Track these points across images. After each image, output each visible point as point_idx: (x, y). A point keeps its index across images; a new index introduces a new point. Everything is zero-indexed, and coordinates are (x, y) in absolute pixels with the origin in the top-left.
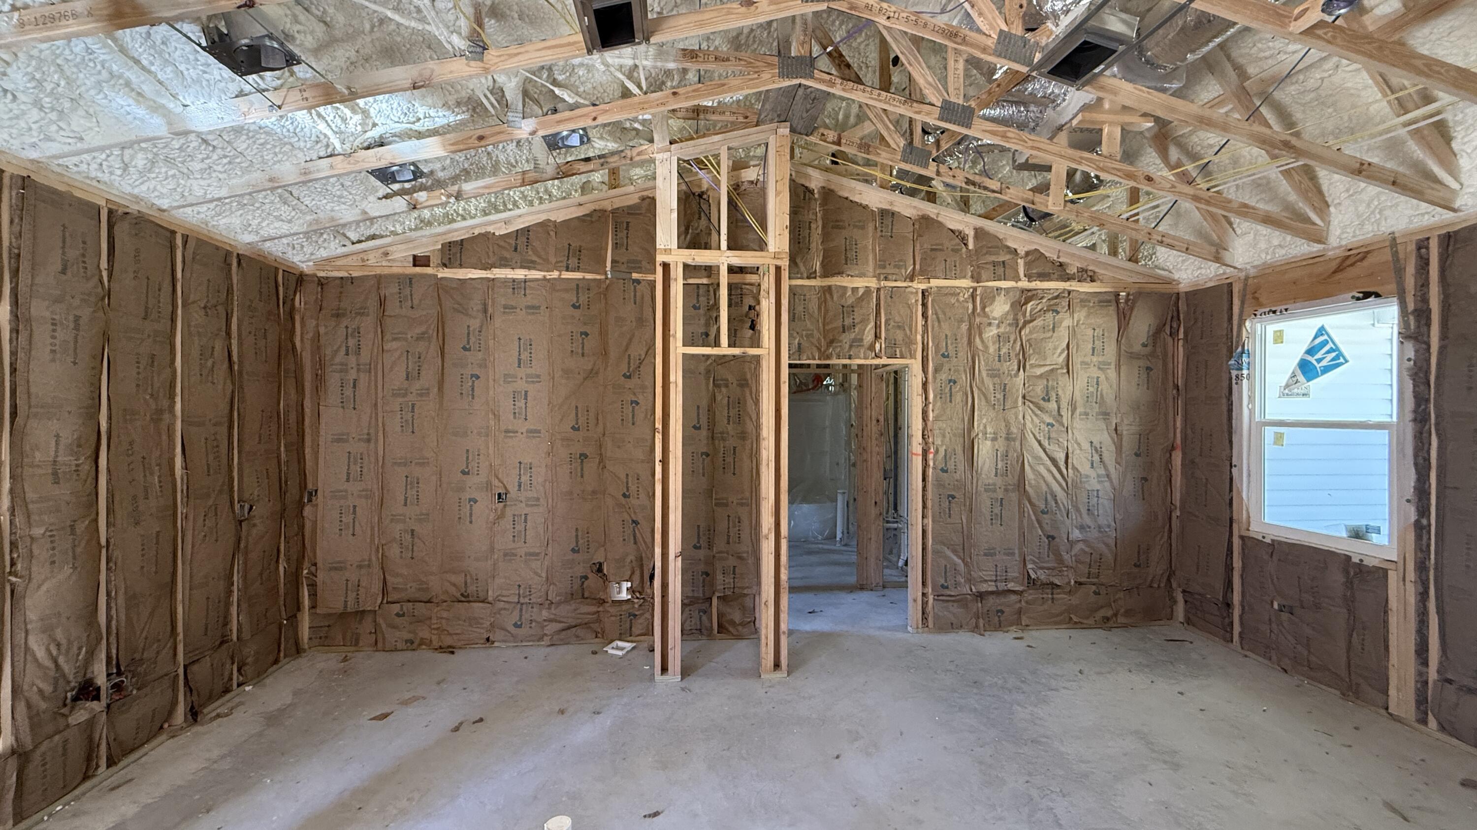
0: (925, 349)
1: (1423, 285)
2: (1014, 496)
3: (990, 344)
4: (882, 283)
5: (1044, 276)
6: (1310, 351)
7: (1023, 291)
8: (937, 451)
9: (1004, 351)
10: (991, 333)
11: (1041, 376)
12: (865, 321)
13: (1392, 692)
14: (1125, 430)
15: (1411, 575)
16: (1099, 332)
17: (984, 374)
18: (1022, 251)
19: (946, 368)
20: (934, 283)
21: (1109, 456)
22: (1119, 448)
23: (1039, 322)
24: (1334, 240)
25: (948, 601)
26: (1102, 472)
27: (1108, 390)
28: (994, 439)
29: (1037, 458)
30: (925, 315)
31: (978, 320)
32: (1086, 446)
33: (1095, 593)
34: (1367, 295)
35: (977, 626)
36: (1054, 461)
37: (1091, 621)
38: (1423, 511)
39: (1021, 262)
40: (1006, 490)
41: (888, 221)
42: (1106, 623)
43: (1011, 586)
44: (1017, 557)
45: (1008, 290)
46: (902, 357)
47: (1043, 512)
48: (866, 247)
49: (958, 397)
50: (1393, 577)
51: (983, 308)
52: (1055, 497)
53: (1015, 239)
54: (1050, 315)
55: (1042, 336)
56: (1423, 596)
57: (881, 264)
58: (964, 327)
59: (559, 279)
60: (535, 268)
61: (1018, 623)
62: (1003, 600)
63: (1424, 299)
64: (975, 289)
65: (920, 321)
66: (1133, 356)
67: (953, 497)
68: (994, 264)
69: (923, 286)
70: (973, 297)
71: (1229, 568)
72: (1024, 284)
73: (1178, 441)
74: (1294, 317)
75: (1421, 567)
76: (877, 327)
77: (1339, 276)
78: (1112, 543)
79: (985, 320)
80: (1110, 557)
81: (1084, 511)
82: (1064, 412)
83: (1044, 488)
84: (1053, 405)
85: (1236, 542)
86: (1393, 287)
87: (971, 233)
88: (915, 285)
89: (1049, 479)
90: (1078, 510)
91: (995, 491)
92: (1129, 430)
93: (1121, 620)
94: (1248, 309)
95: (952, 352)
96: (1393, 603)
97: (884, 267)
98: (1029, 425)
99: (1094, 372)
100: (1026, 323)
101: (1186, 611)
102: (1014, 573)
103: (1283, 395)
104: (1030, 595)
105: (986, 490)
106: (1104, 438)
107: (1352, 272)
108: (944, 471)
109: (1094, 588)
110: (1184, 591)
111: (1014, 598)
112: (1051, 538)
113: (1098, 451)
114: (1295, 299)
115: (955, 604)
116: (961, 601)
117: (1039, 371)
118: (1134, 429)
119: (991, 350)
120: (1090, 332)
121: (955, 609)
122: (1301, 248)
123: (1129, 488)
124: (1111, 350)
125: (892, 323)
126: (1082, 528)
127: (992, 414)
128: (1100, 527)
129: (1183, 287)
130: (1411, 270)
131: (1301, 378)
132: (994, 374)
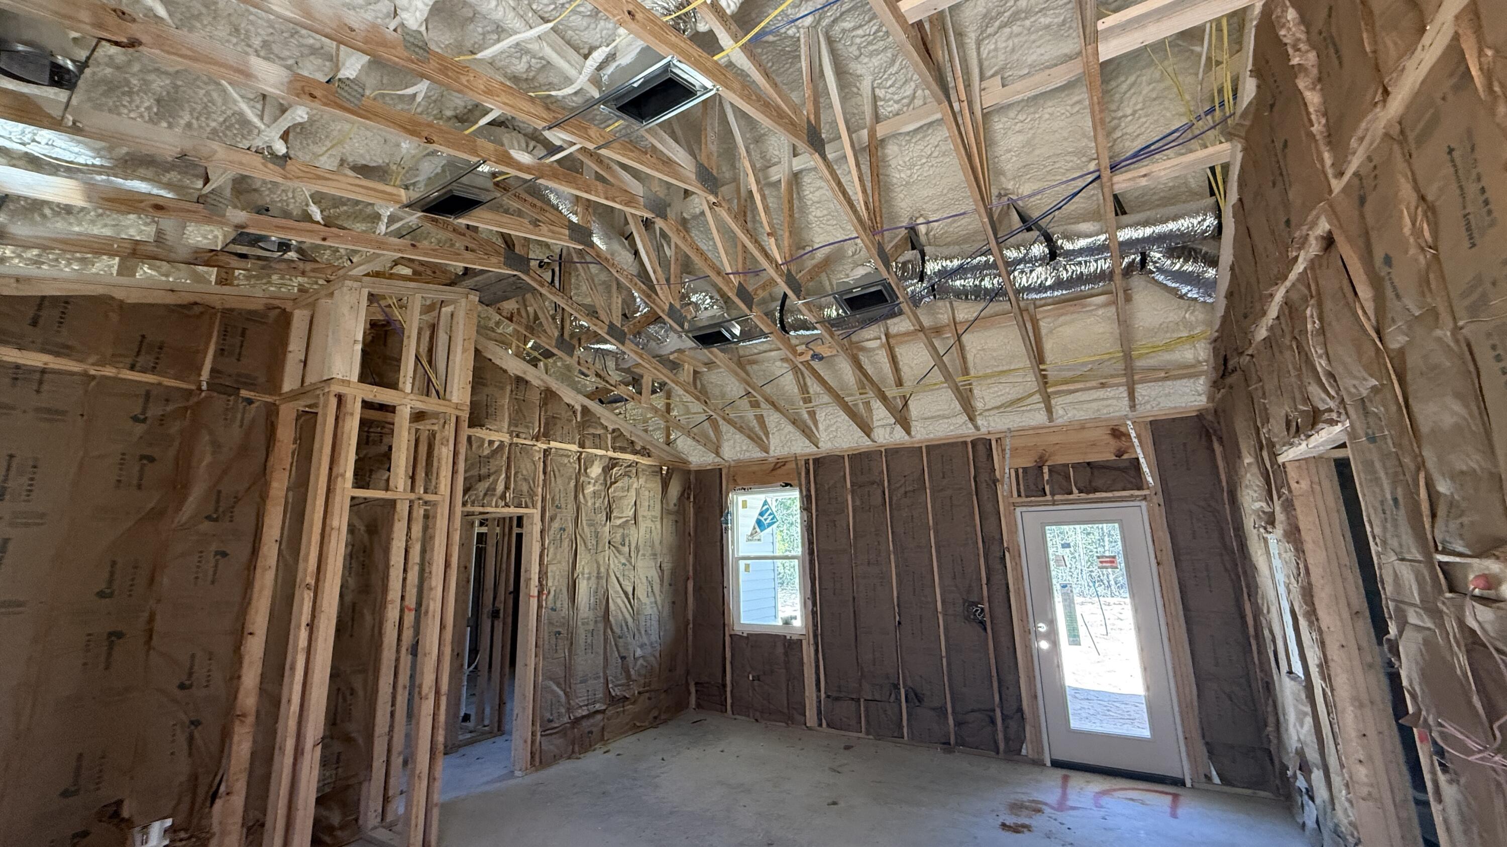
0: (544, 500)
1: (808, 482)
2: (601, 626)
3: (588, 498)
4: (515, 440)
5: (623, 450)
6: (761, 514)
7: (611, 458)
8: (549, 593)
9: (597, 505)
10: (589, 489)
11: (619, 526)
12: (498, 472)
13: (807, 713)
14: (664, 565)
15: (812, 641)
16: (652, 494)
17: (584, 522)
18: (610, 428)
19: (558, 518)
20: (553, 444)
21: (657, 588)
22: (662, 580)
23: (619, 484)
24: (772, 453)
25: (551, 734)
26: (653, 599)
27: (657, 539)
28: (589, 579)
29: (617, 592)
30: (545, 473)
31: (582, 478)
32: (644, 580)
33: (649, 699)
34: (787, 485)
35: (573, 752)
36: (626, 593)
37: (647, 724)
38: (814, 604)
39: (609, 436)
40: (596, 622)
41: (522, 387)
42: (656, 722)
43: (598, 706)
44: (602, 680)
45: (601, 456)
46: (527, 507)
47: (620, 637)
48: (503, 406)
49: (566, 543)
50: (804, 643)
51: (586, 470)
52: (626, 623)
53: (607, 419)
54: (626, 478)
55: (622, 494)
56: (817, 651)
57: (513, 422)
58: (573, 483)
59: (115, 379)
60: (68, 356)
61: (602, 739)
62: (592, 721)
63: (809, 490)
64: (581, 453)
65: (542, 477)
66: (669, 512)
67: (559, 633)
68: (594, 435)
69: (545, 446)
70: (579, 459)
71: (724, 658)
72: (611, 454)
73: (691, 573)
74: (752, 493)
75: (815, 636)
76: (508, 478)
77: (774, 473)
78: (658, 655)
79: (587, 479)
80: (656, 666)
81: (643, 632)
82: (632, 554)
83: (621, 617)
84: (626, 549)
85: (727, 639)
86: (796, 482)
87: (578, 408)
88: (539, 444)
89: (624, 610)
90: (640, 633)
91: (588, 624)
92: (667, 567)
93: (663, 717)
94: (731, 486)
95: (563, 506)
96: (805, 660)
97: (517, 426)
98: (612, 566)
99: (649, 523)
100: (612, 484)
101: (698, 698)
102: (600, 695)
103: (748, 540)
104: (611, 712)
105: (583, 624)
106: (654, 574)
107: (779, 471)
108: (554, 610)
109: (647, 695)
110: (696, 684)
111: (599, 717)
112: (623, 658)
113: (650, 583)
114: (755, 483)
115: (557, 736)
116: (562, 732)
117: (619, 522)
118: (670, 565)
119: (589, 504)
120: (647, 493)
121: (559, 741)
122: (757, 454)
123: (666, 612)
124: (658, 506)
125: (520, 476)
126: (642, 646)
127: (588, 557)
128: (651, 644)
129: (693, 467)
130: (803, 474)
131: (758, 530)
132: (591, 524)
